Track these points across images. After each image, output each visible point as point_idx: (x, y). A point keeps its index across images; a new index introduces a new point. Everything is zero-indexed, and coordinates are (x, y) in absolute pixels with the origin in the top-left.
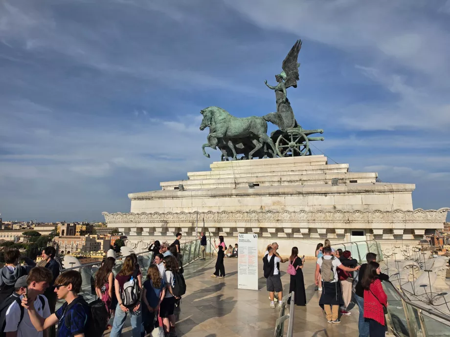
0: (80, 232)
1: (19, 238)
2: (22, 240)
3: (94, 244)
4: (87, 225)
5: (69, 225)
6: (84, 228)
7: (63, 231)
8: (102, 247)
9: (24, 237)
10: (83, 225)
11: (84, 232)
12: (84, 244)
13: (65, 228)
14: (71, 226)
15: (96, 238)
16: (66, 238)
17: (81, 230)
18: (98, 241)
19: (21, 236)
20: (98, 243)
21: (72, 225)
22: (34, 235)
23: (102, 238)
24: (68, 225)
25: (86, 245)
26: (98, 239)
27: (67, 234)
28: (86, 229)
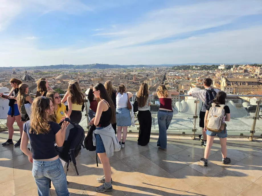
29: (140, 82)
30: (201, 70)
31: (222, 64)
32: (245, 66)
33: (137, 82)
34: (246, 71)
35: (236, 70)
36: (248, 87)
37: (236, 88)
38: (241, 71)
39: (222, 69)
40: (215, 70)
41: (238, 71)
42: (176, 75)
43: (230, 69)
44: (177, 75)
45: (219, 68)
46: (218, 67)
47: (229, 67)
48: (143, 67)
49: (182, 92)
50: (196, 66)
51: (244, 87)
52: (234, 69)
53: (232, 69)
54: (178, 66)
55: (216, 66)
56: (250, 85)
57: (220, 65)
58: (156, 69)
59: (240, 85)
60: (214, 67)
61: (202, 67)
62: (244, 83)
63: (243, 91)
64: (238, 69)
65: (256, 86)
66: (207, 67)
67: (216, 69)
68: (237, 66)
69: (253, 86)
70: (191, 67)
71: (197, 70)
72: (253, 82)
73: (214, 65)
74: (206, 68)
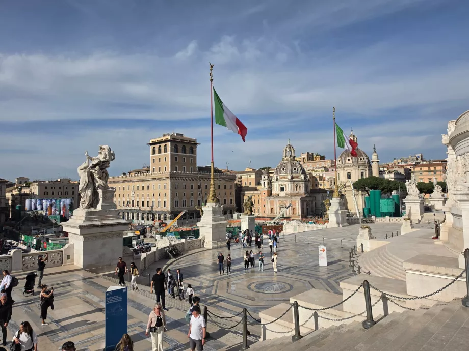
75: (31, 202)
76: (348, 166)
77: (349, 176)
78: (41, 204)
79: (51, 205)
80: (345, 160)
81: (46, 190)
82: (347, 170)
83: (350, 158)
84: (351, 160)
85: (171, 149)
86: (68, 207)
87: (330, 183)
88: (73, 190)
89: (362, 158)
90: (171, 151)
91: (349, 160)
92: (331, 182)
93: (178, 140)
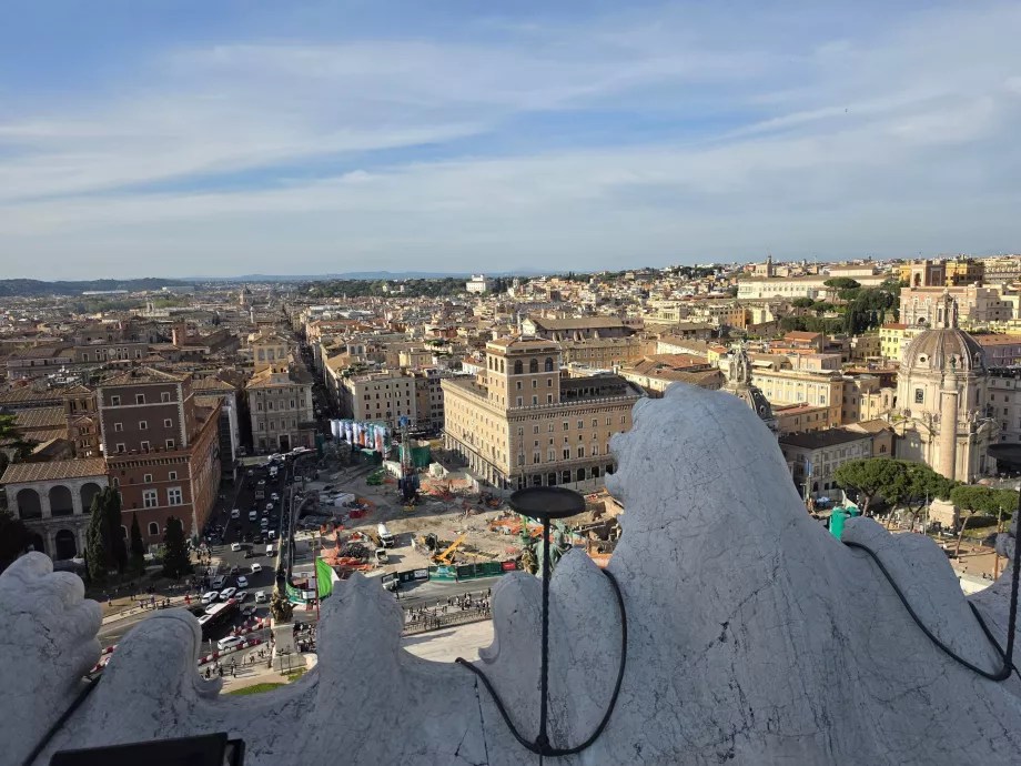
0: (952, 278)
1: (816, 292)
2: (822, 295)
3: (995, 305)
4: (970, 262)
5: (931, 262)
6: (963, 269)
7: (918, 276)
8: (1015, 313)
9: (827, 290)
10: (960, 262)
11: (963, 277)
12: (974, 305)
13: (921, 270)
14: (936, 266)
15: (1000, 293)
16: (924, 290)
17: (955, 274)
18: (1004, 298)
19: (821, 289)
20: (1005, 303)
21: (937, 262)
22: (847, 286)
23: (1014, 293)
24: (929, 263)
25: (978, 307)
26: (1004, 294)
27: (927, 283)
28: (968, 272)
29: (207, 351)
30: (413, 297)
31: (476, 276)
32: (548, 280)
33: (198, 349)
34: (555, 296)
35: (525, 292)
36: (602, 344)
37: (571, 349)
38: (541, 297)
39: (478, 292)
40: (456, 295)
41: (532, 299)
42: (340, 317)
43: (505, 290)
44: (346, 315)
45: (470, 287)
46: (465, 286)
47: (498, 286)
48: (164, 288)
49: (421, 375)
50: (391, 284)
51: (592, 346)
52: (517, 291)
53: (511, 292)
54: (319, 284)
55: (457, 283)
56: (607, 339)
57: (470, 280)
58: (241, 297)
59: (580, 339)
60: (452, 287)
61: (413, 287)
62: (588, 332)
63: (590, 359)
64: (530, 289)
65: (623, 341)
66: (431, 284)
67: (461, 292)
68: (524, 281)
69: (615, 341)
70: (371, 287)
71: (396, 296)
72: (610, 328)
73: (450, 279)
74: (426, 289)
75: (337, 425)
76: (918, 375)
77: (919, 396)
78: (351, 429)
79: (363, 432)
80: (915, 358)
81: (367, 393)
82: (919, 384)
83: (926, 356)
84: (927, 362)
85: (509, 369)
86: (383, 440)
87: (883, 403)
88: (408, 389)
89: (957, 357)
90: (509, 373)
91: (923, 359)
92: (887, 400)
93: (521, 351)
